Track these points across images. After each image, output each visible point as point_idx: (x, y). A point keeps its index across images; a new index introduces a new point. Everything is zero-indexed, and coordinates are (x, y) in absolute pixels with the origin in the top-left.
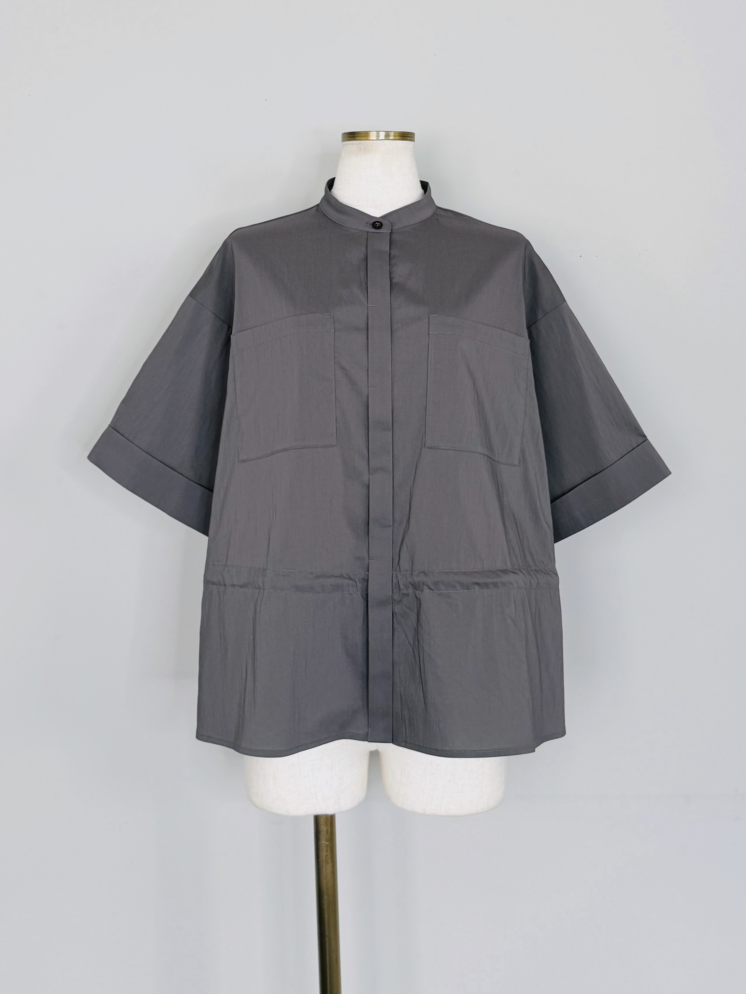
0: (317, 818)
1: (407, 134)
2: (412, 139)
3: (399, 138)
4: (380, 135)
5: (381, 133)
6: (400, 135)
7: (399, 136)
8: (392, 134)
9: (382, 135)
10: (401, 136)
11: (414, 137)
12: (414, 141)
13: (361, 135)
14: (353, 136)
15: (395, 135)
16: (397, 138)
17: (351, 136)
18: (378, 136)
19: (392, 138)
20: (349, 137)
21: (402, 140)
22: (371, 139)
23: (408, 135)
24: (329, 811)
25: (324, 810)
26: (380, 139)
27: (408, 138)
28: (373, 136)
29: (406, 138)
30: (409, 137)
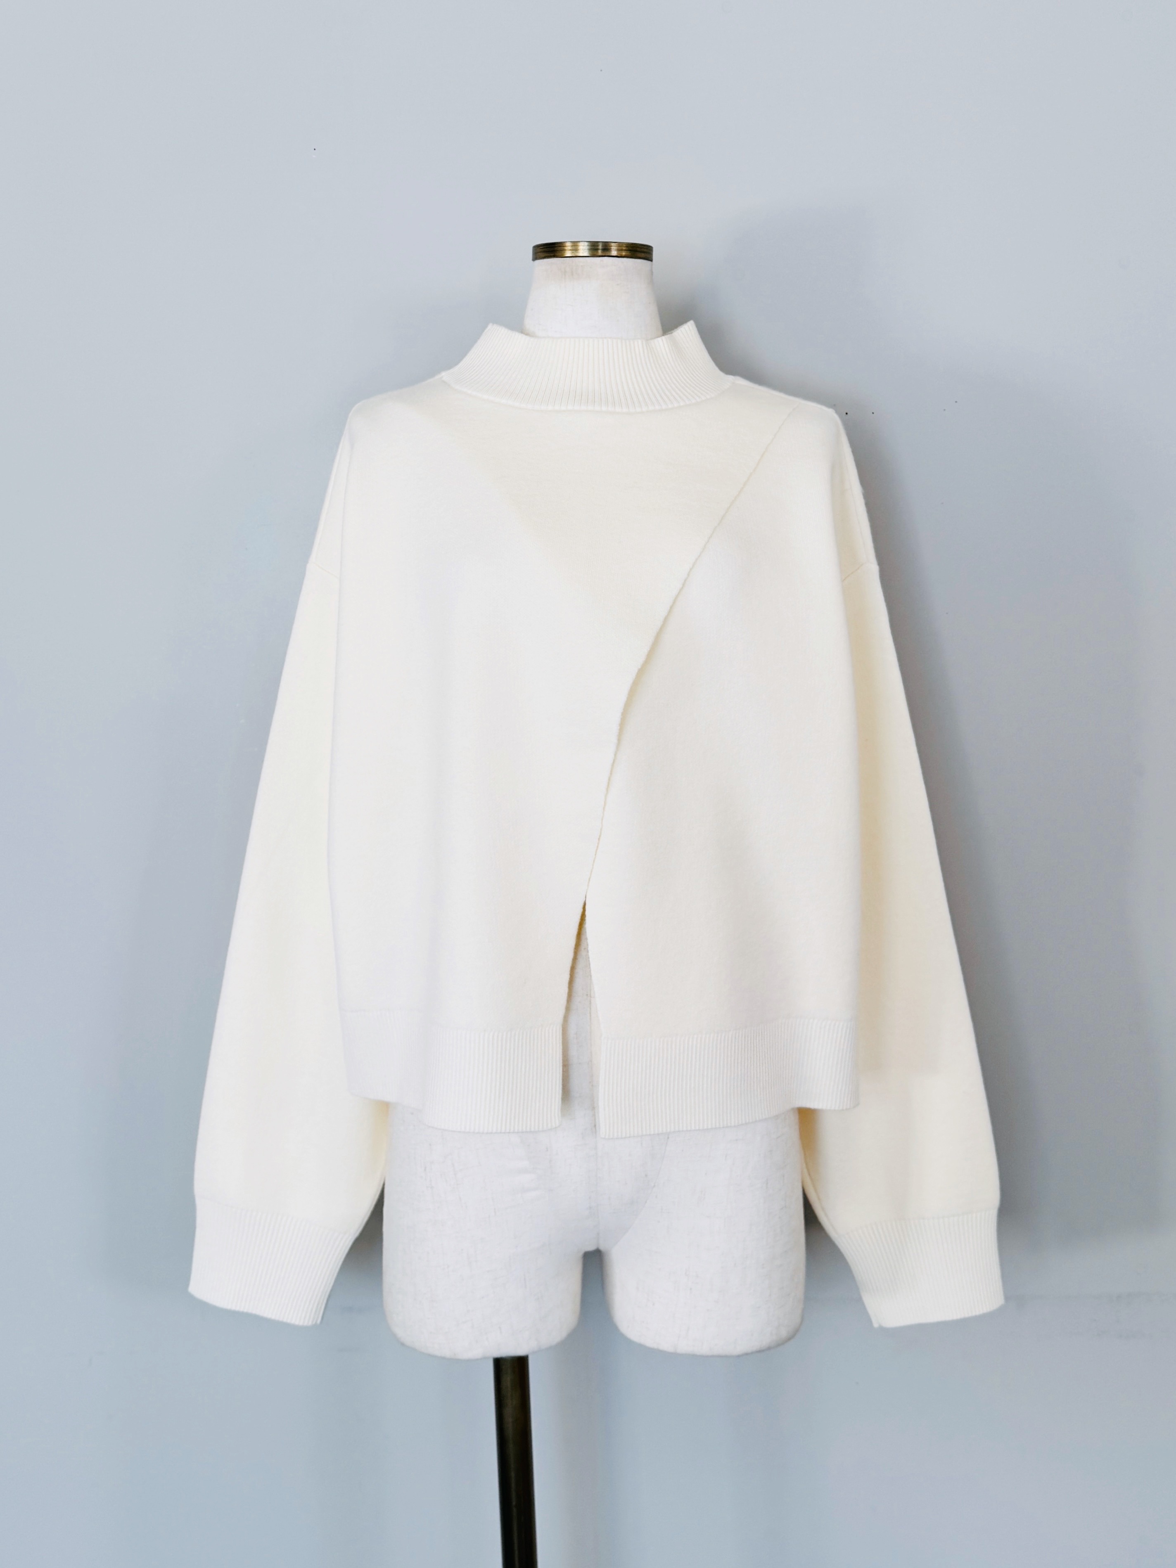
0: (499, 1363)
1: (641, 248)
2: (648, 256)
3: (628, 253)
6: (630, 248)
10: (630, 250)
12: (651, 260)
15: (620, 248)
17: (546, 249)
19: (614, 253)
20: (544, 252)
23: (643, 250)
24: (519, 1352)
25: (511, 1349)
27: (643, 255)
29: (639, 255)
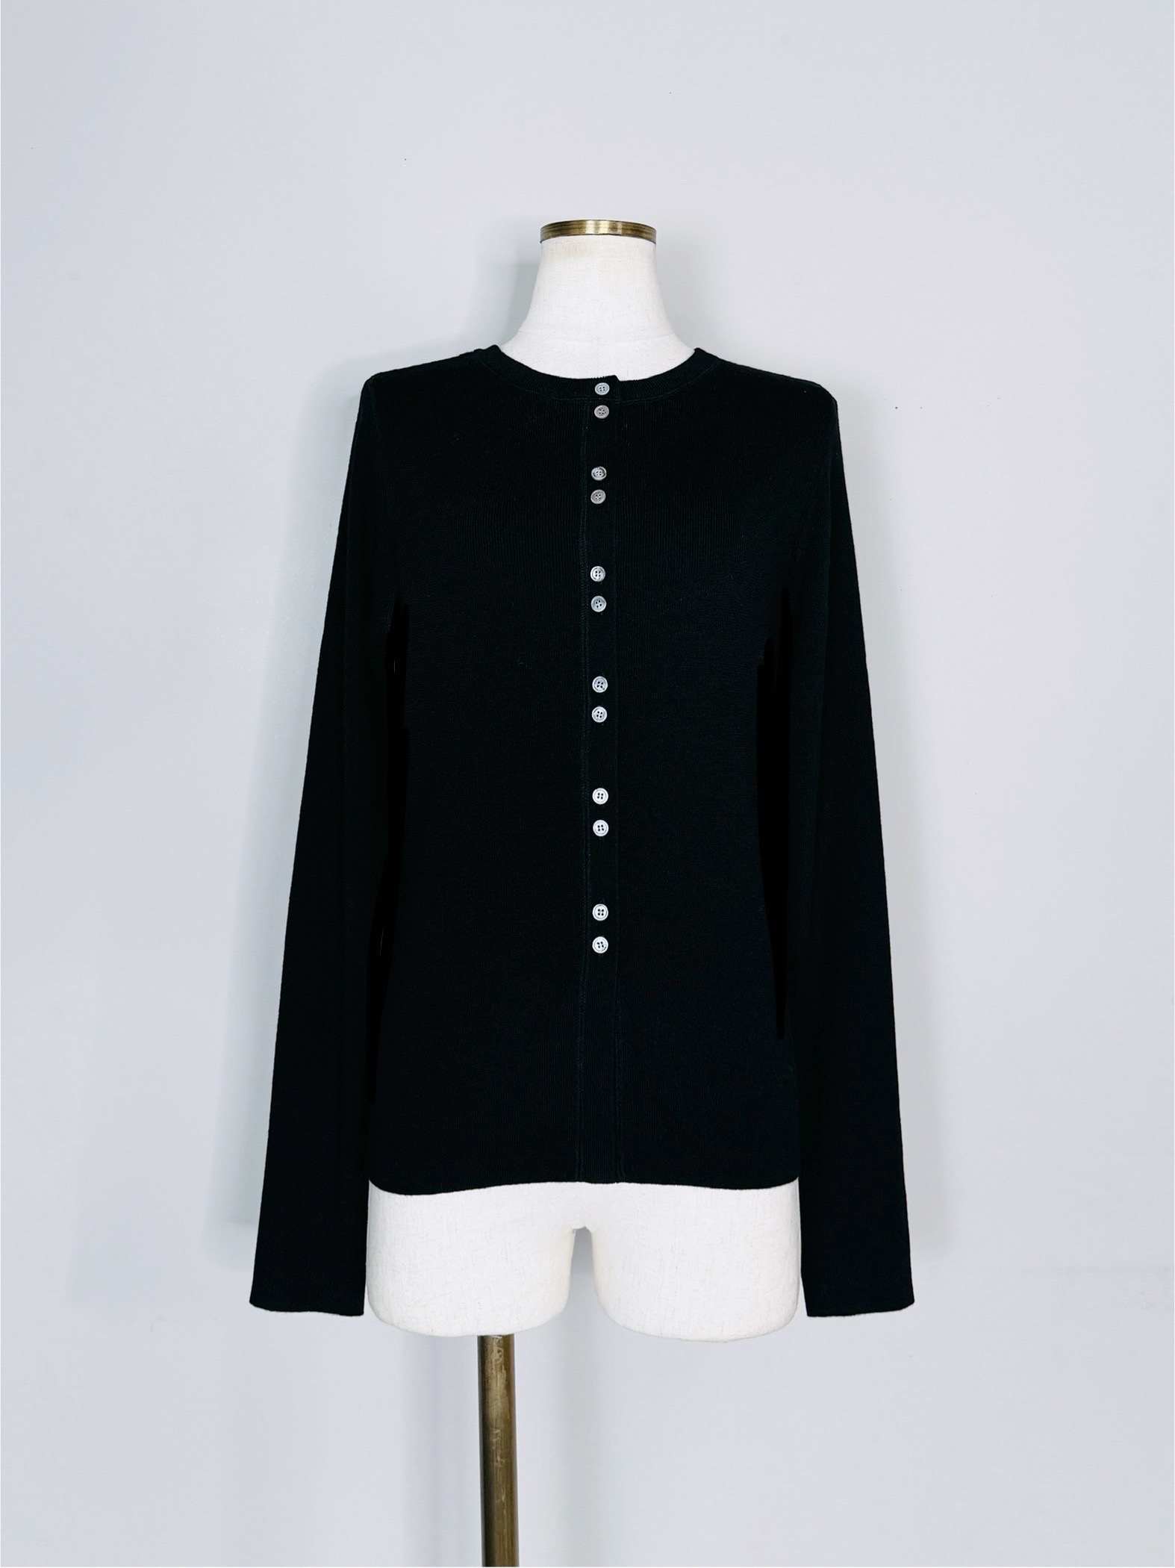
4: (601, 226)
5: (601, 222)
7: (632, 230)
8: (620, 226)
9: (604, 228)
11: (655, 236)
13: (570, 227)
14: (557, 228)
16: (629, 232)
18: (597, 227)
21: (634, 236)
22: (587, 232)
26: (602, 231)
28: (590, 228)
30: (647, 233)
